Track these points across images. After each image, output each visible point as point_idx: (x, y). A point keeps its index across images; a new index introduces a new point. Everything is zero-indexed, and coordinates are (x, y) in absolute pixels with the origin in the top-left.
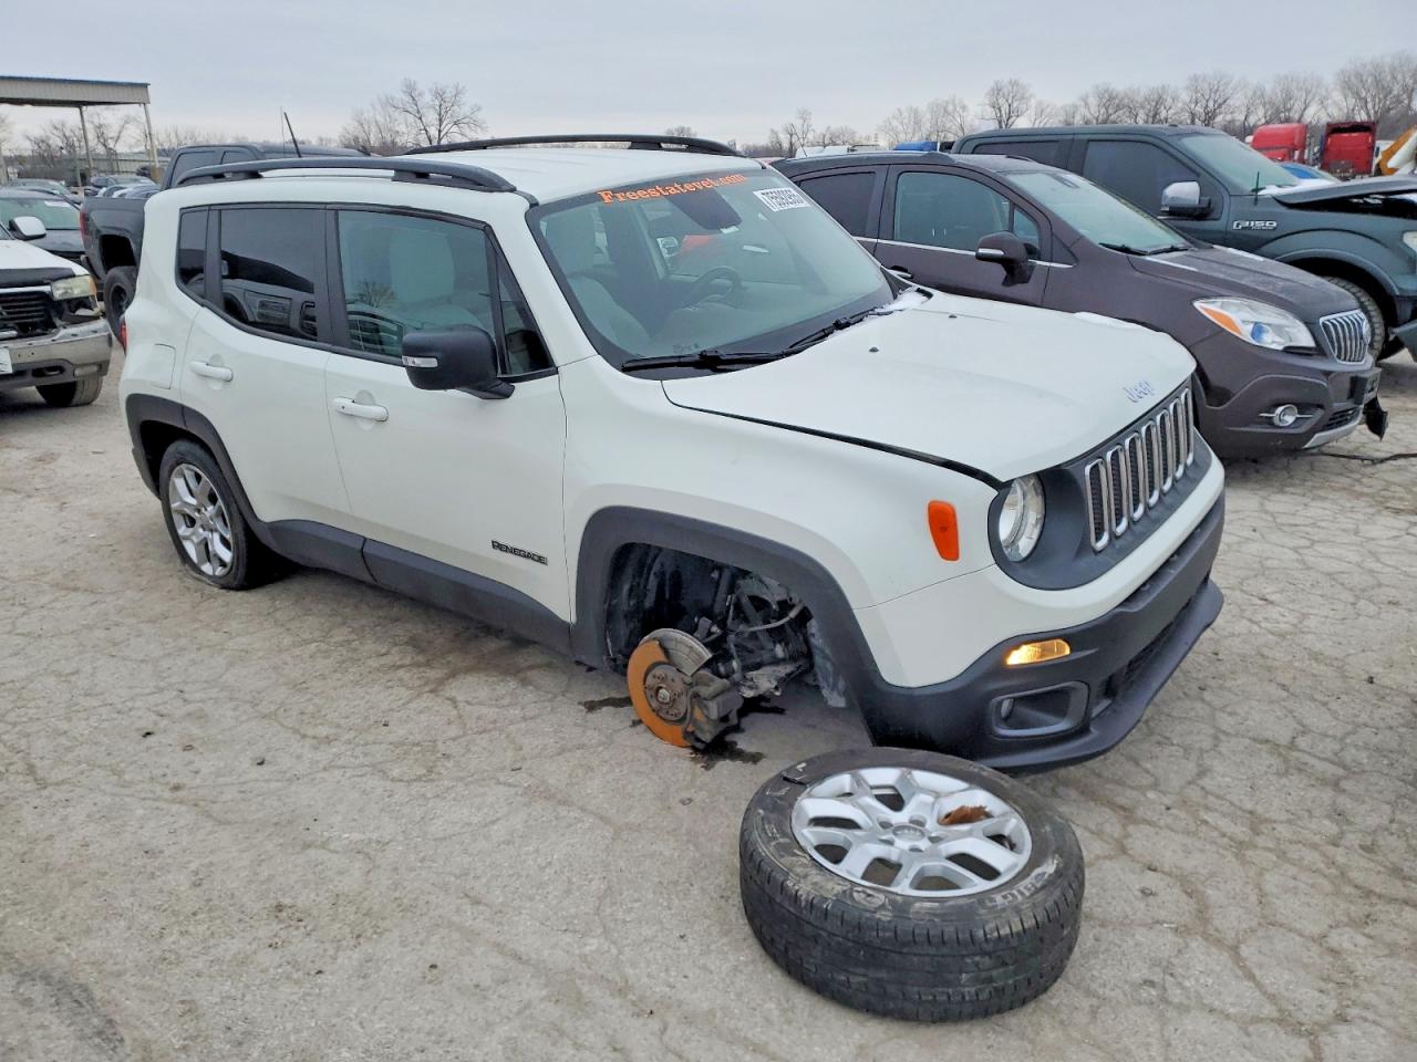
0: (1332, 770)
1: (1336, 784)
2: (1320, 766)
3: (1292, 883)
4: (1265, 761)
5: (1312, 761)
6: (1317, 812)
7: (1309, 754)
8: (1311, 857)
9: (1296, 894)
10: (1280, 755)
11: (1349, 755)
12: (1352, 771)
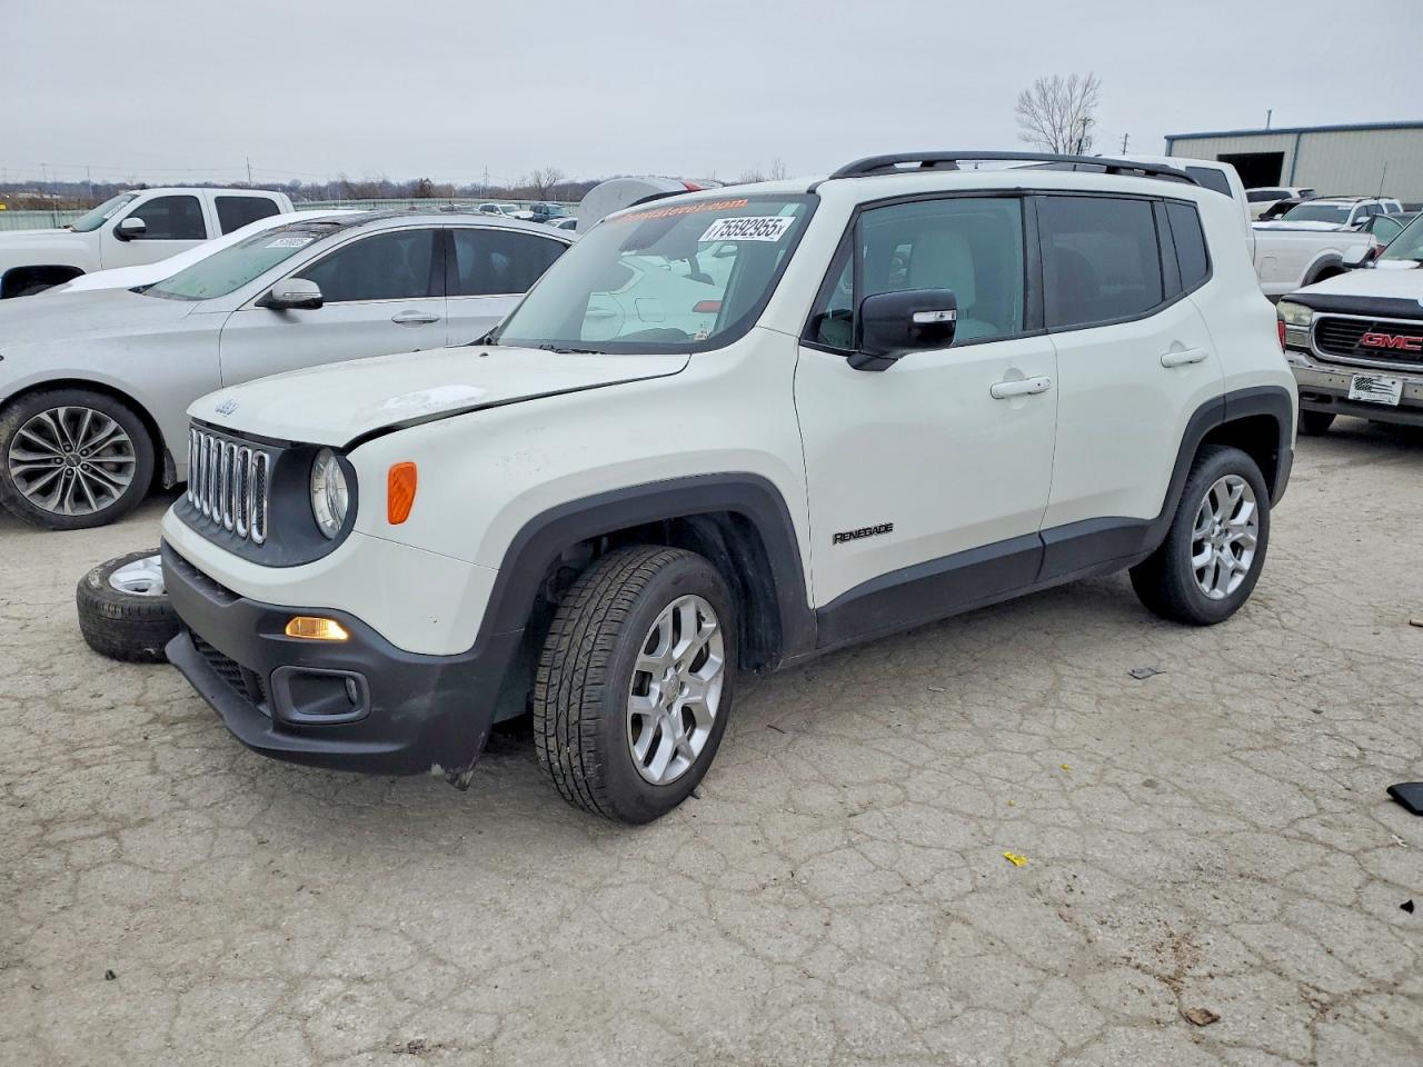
0: (59, 834)
1: (46, 825)
2: (71, 832)
3: (19, 748)
4: (120, 806)
5: (82, 832)
6: (40, 795)
7: (91, 837)
8: (21, 767)
9: (12, 744)
10: (113, 820)
11: (56, 858)
12: (40, 845)
